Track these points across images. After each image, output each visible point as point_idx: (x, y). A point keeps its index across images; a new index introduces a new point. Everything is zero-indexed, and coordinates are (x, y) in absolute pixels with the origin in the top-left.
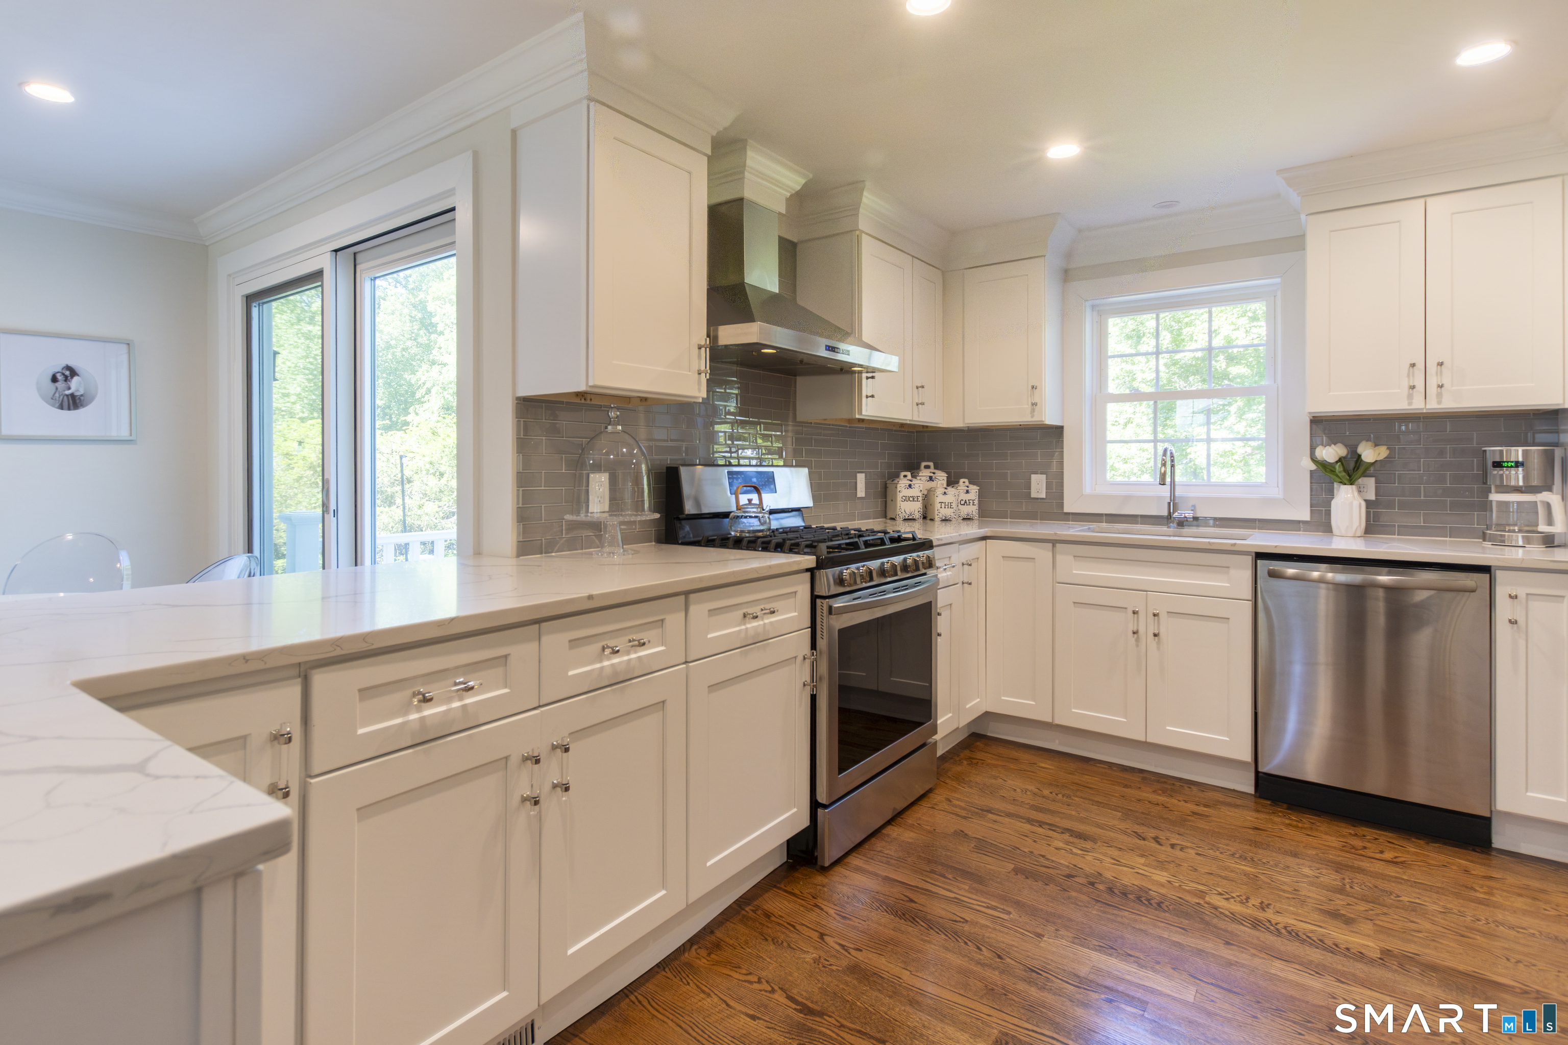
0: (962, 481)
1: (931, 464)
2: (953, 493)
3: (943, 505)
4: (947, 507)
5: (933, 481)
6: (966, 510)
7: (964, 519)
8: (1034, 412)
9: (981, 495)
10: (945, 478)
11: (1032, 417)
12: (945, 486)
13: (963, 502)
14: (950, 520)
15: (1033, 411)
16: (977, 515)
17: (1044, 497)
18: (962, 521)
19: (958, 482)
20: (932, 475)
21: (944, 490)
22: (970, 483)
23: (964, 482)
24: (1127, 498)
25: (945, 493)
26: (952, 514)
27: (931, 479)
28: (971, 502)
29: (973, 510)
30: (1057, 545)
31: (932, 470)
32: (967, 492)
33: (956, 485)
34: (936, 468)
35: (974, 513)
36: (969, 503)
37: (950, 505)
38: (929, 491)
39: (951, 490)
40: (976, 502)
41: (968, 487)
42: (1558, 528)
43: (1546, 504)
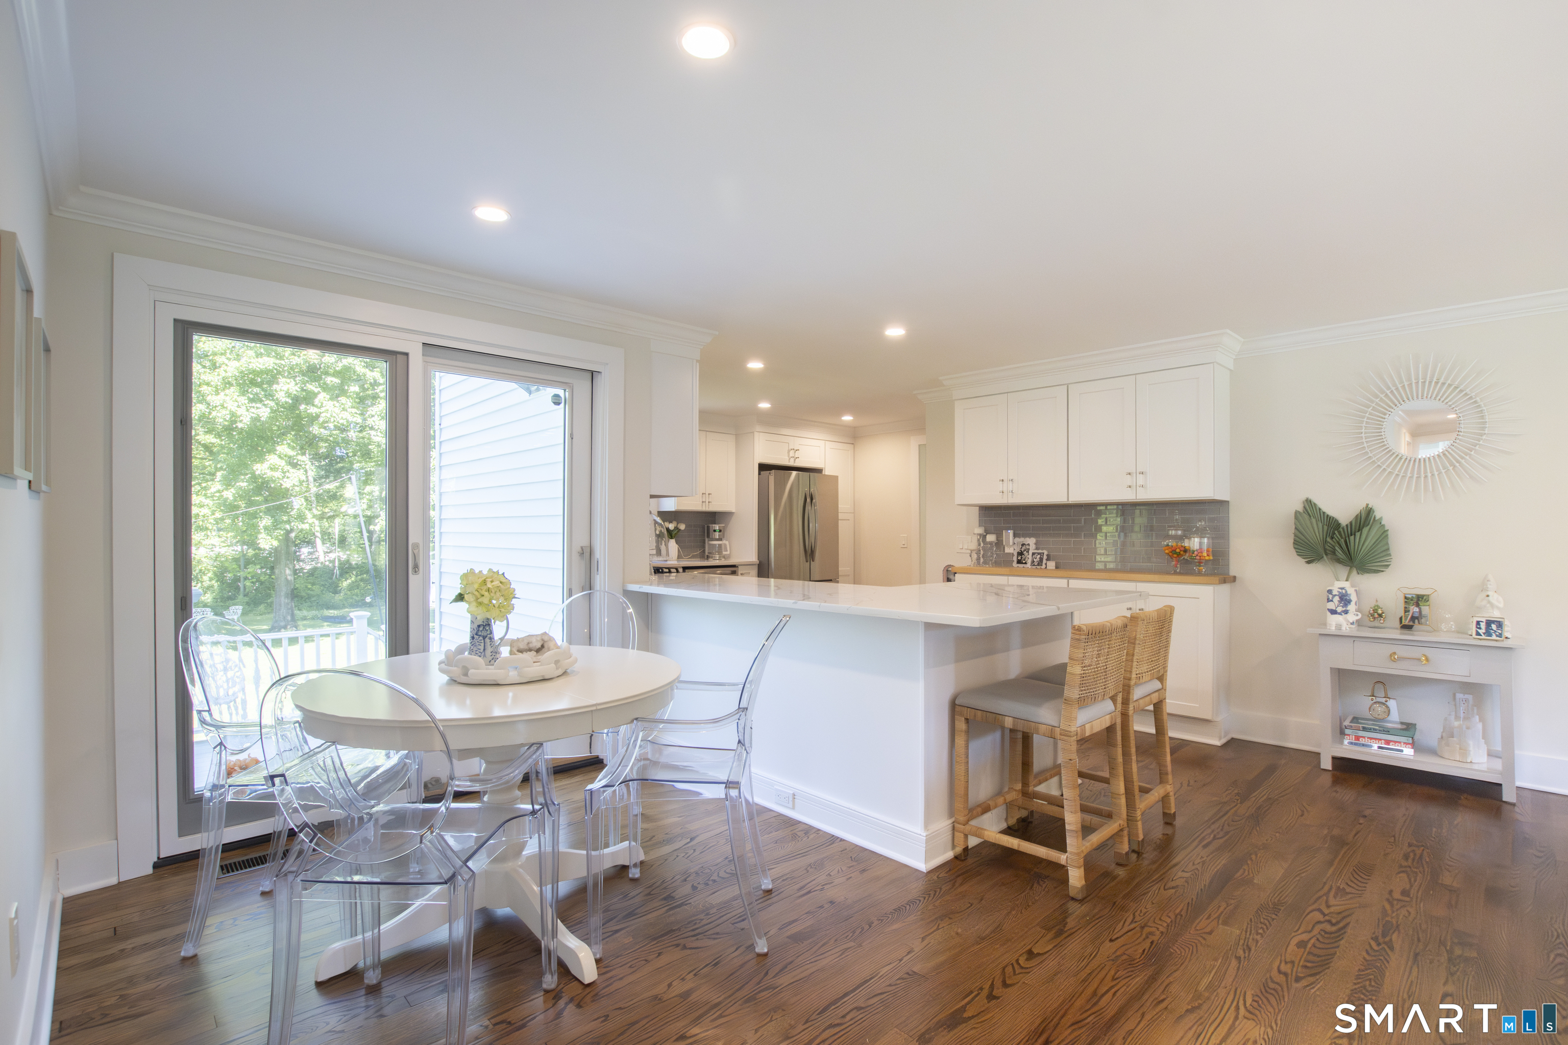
42: (728, 553)
43: (725, 545)
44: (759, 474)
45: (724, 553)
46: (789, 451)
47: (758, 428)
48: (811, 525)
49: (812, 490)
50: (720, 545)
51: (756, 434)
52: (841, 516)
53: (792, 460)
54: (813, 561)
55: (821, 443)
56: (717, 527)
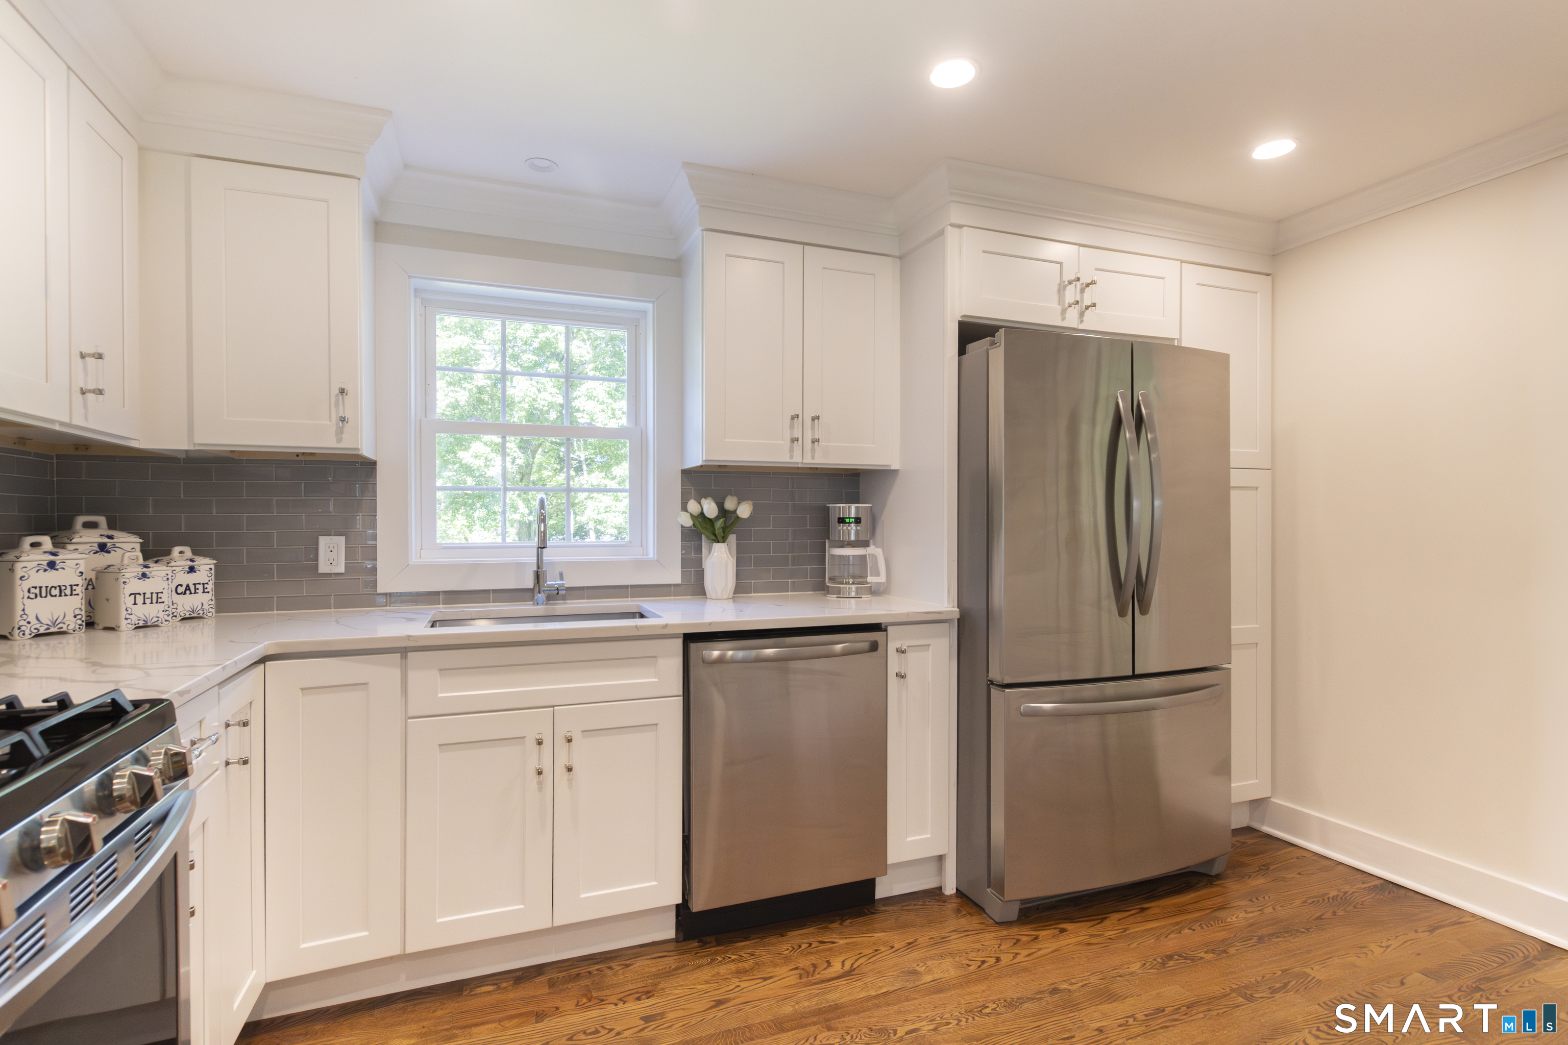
0: (176, 550)
1: (102, 520)
2: (164, 574)
3: (140, 599)
4: (148, 601)
5: (109, 552)
6: (187, 603)
7: (183, 619)
8: (342, 433)
9: (220, 574)
10: (138, 547)
11: (339, 440)
12: (141, 561)
13: (180, 590)
14: (157, 626)
15: (340, 432)
16: (213, 611)
17: (343, 571)
18: (179, 624)
19: (168, 553)
20: (106, 540)
21: (141, 570)
22: (195, 552)
23: (181, 552)
24: (475, 568)
25: (144, 575)
26: (161, 614)
27: (103, 548)
28: (200, 587)
29: (203, 600)
30: (409, 654)
31: (104, 529)
32: (192, 570)
33: (166, 558)
34: (112, 525)
35: (206, 607)
36: (195, 589)
37: (156, 598)
38: (101, 573)
39: (158, 570)
40: (210, 587)
41: (192, 560)
42: (882, 579)
43: (874, 557)
44: (962, 351)
45: (870, 579)
46: (1062, 288)
47: (956, 214)
48: (1136, 504)
49: (1139, 393)
50: (863, 558)
51: (951, 234)
52: (1236, 478)
53: (1073, 313)
54: (1144, 611)
55: (1170, 269)
56: (852, 510)
